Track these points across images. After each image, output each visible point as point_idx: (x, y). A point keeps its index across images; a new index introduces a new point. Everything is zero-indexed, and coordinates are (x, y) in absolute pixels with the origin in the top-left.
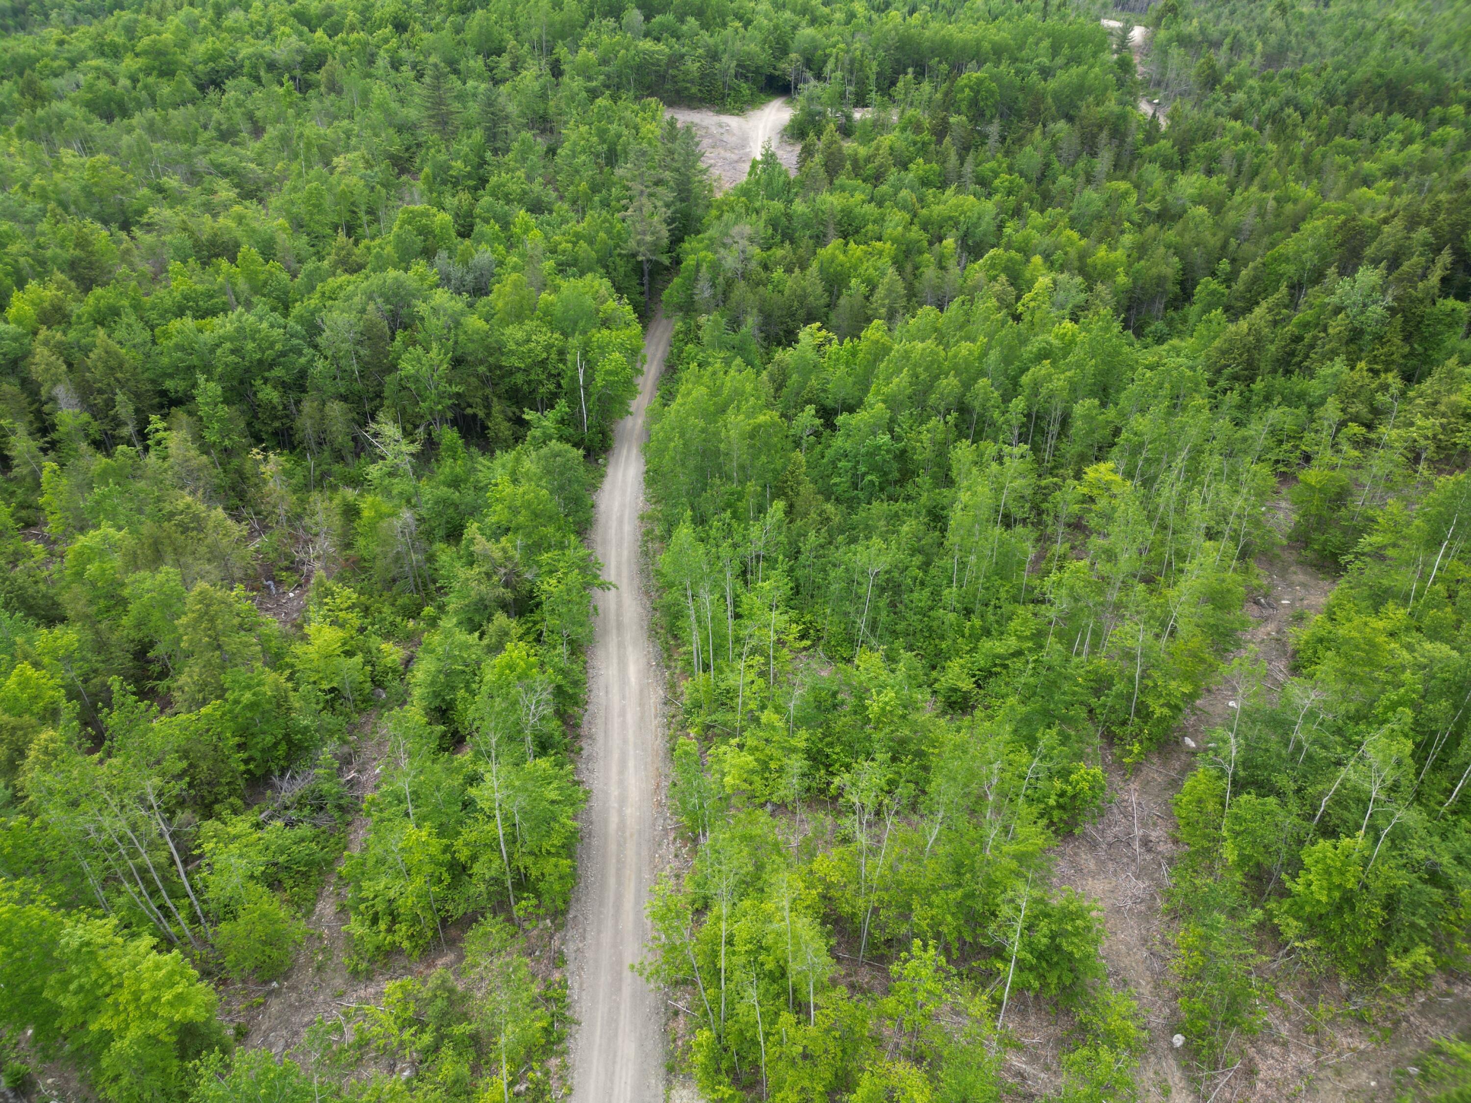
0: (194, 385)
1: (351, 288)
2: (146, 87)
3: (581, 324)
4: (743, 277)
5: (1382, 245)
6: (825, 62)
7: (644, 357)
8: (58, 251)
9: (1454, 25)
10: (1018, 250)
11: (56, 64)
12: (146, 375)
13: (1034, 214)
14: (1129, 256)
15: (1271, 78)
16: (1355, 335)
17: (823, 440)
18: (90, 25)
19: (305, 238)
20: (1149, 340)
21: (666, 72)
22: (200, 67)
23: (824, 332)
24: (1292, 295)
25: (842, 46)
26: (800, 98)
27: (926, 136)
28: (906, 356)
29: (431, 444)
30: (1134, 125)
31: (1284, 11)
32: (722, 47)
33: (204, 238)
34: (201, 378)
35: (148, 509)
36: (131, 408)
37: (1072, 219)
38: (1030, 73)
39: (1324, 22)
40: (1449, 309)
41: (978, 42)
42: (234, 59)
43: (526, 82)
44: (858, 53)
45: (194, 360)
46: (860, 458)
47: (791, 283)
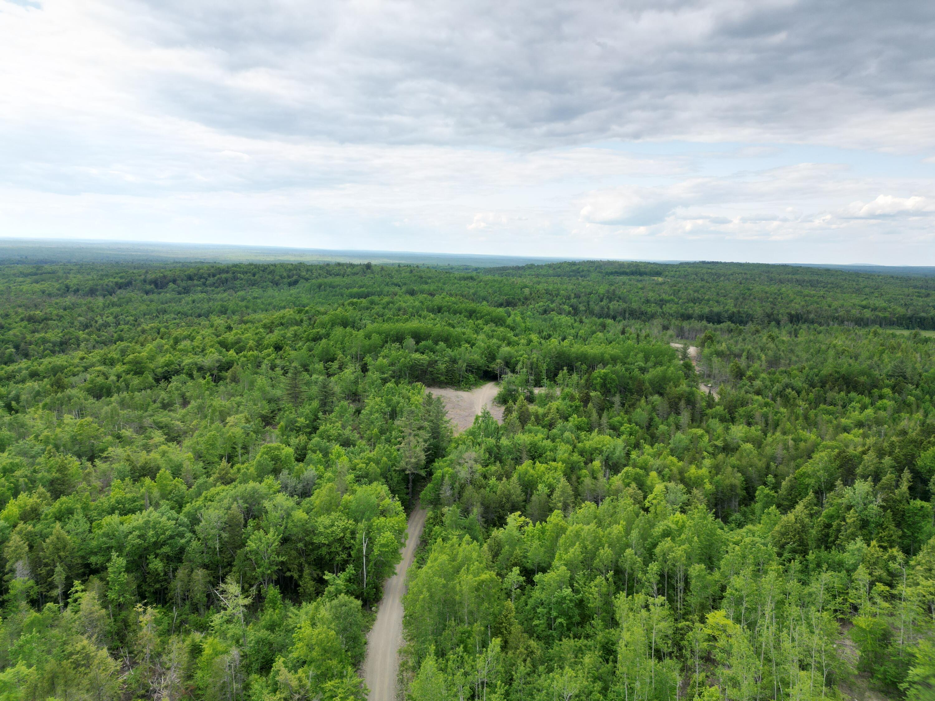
0: (109, 560)
1: (224, 494)
2: (125, 380)
3: (368, 513)
4: (471, 483)
5: (866, 467)
6: (517, 364)
7: (407, 535)
8: (46, 474)
9: (871, 347)
10: (641, 468)
11: (76, 370)
12: (79, 553)
13: (647, 447)
14: (710, 472)
15: (774, 373)
16: (864, 524)
17: (526, 592)
18: (102, 349)
19: (201, 464)
20: (733, 525)
21: (427, 369)
22: (160, 369)
23: (523, 518)
24: (818, 498)
25: (526, 356)
26: (503, 382)
27: (577, 403)
28: (577, 535)
29: (260, 598)
30: (699, 398)
31: (773, 339)
32: (458, 356)
33: (138, 465)
34: (114, 554)
35: (55, 651)
36: (64, 576)
37: (672, 450)
38: (634, 370)
39: (797, 345)
40: (919, 506)
41: (602, 354)
42: (180, 365)
43: (347, 375)
44: (535, 359)
45: (113, 543)
46: (552, 605)
47: (501, 486)
